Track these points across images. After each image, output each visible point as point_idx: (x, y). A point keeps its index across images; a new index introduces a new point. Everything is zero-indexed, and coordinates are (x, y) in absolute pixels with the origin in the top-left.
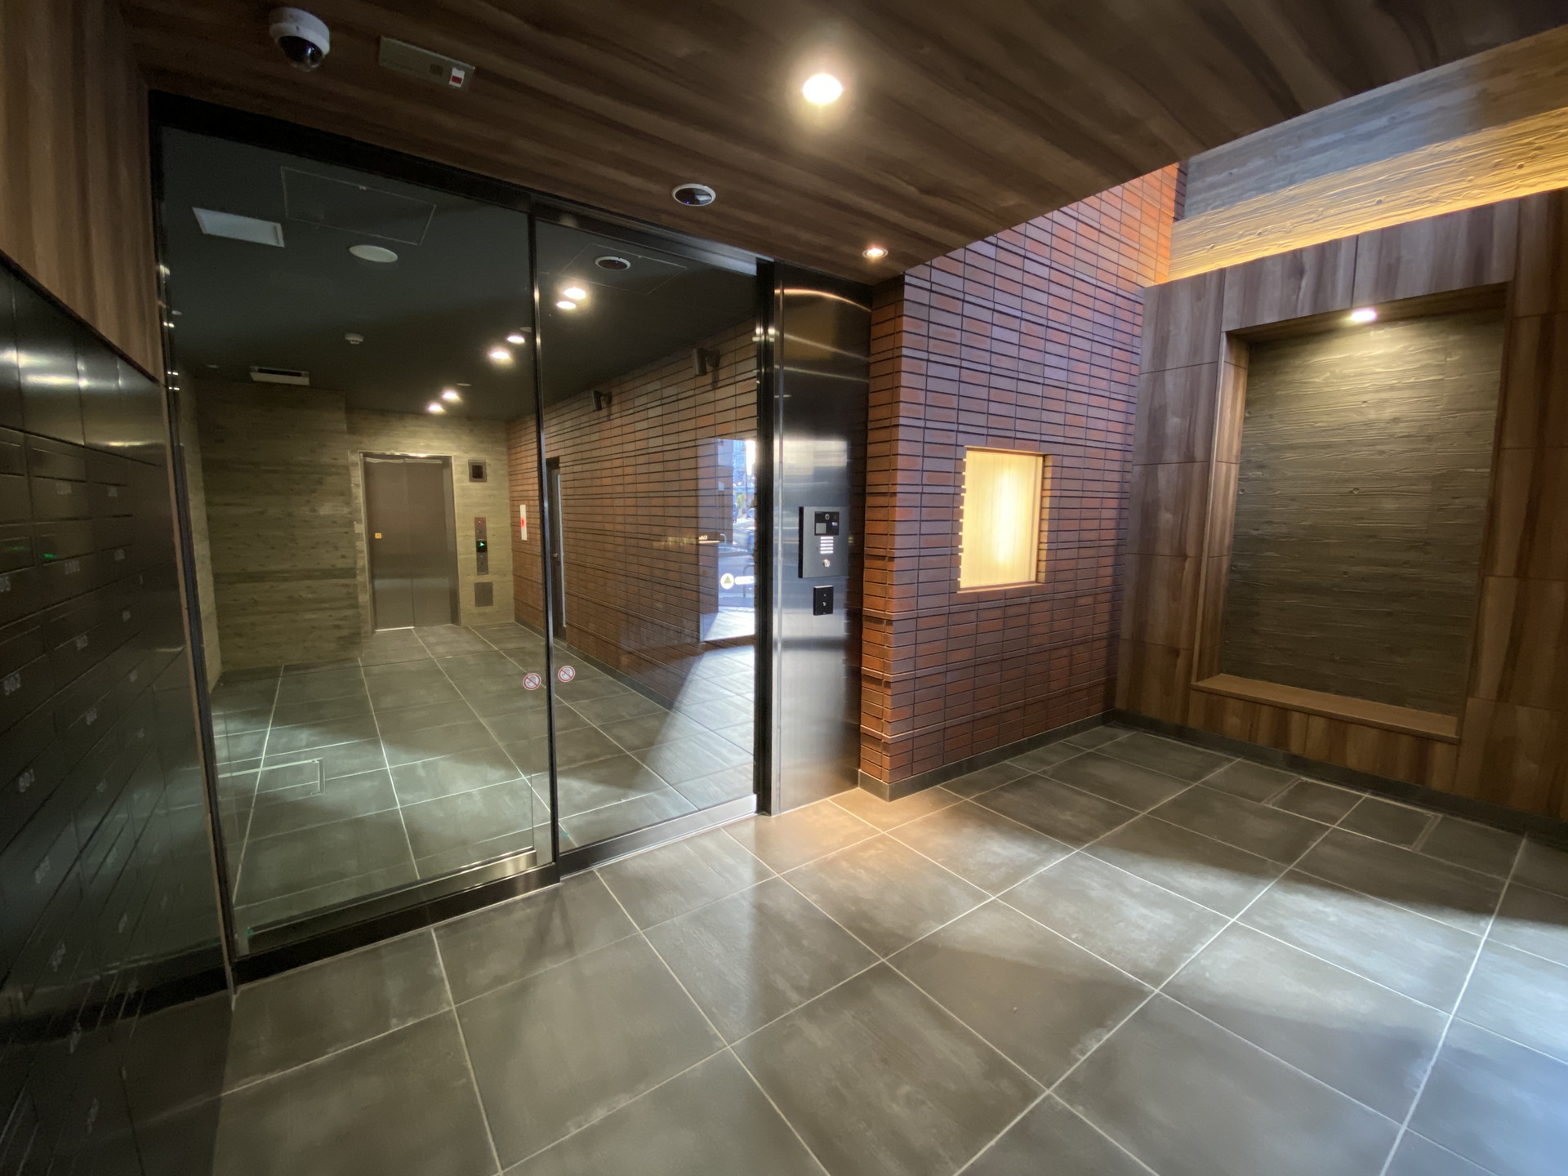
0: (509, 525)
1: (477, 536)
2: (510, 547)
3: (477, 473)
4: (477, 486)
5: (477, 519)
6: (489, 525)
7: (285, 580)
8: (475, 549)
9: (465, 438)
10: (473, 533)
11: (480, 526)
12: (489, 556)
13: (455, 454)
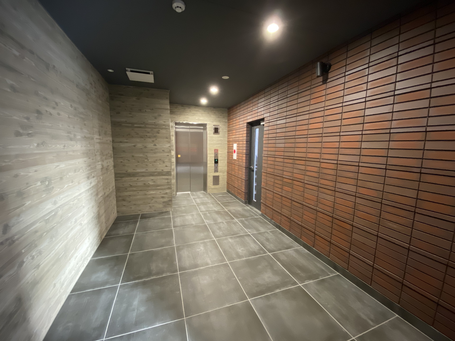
0: (227, 152)
1: (215, 157)
2: (226, 161)
3: (216, 131)
4: (216, 136)
5: (215, 150)
6: (219, 152)
7: (143, 176)
8: (214, 162)
9: (212, 116)
10: (213, 155)
11: (216, 152)
12: (219, 165)
13: (209, 123)
